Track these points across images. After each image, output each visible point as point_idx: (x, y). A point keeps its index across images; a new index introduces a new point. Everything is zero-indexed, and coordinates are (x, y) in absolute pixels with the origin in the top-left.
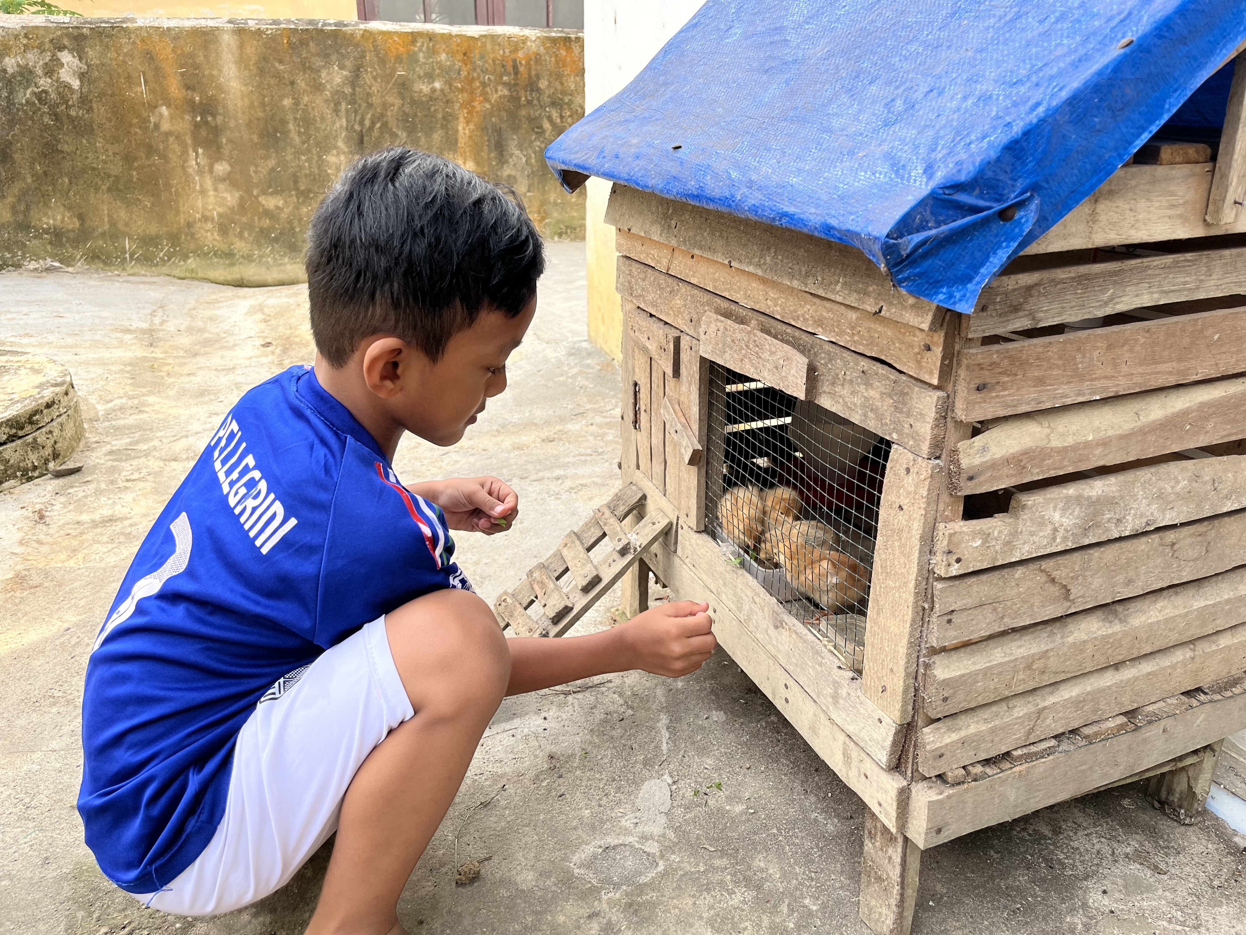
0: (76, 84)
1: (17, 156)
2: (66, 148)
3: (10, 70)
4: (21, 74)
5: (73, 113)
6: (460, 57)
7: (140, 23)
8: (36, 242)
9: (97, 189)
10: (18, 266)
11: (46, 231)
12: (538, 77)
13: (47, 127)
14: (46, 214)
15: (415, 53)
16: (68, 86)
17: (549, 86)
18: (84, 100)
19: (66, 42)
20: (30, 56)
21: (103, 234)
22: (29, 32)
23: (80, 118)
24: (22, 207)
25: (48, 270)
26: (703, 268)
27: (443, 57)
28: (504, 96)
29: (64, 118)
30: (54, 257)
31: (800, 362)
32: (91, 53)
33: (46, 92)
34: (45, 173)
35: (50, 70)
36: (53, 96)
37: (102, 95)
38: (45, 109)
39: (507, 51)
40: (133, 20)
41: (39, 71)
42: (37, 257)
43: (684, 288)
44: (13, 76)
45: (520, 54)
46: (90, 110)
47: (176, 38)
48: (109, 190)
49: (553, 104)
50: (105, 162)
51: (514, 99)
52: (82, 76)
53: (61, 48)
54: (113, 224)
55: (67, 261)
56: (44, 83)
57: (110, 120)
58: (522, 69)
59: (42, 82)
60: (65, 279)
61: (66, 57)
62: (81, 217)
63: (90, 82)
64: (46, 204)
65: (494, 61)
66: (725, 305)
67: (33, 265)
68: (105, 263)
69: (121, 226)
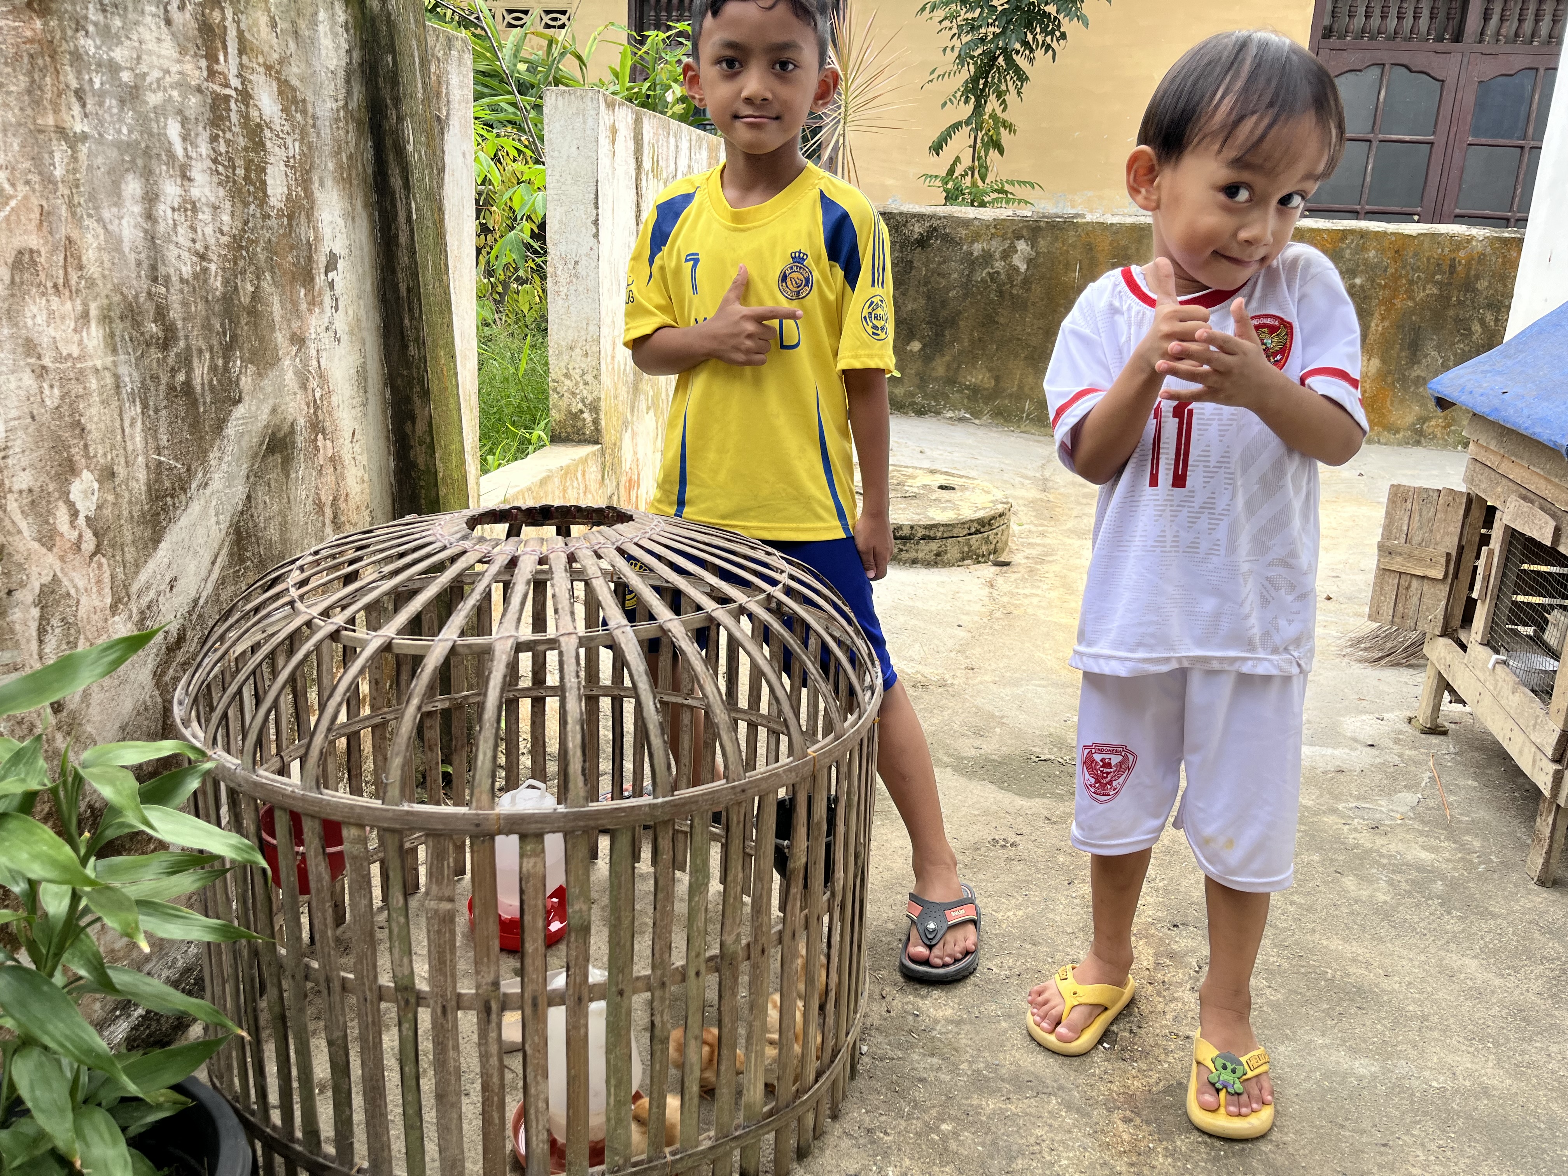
0: (1023, 267)
1: (962, 324)
2: (1002, 320)
3: (976, 254)
4: (983, 257)
5: (1014, 292)
6: (1390, 254)
7: (1089, 218)
8: (957, 395)
9: (1016, 357)
10: (938, 413)
11: (967, 387)
12: (1477, 277)
13: (992, 302)
14: (971, 374)
15: (1342, 250)
16: (1016, 269)
17: (1490, 286)
18: (1026, 282)
19: (1025, 232)
20: (994, 243)
21: (1011, 395)
22: (998, 224)
23: (1018, 296)
24: (955, 366)
25: (961, 420)
26: (1517, 470)
27: (1372, 253)
28: (1432, 295)
29: (1007, 297)
30: (967, 409)
31: (1552, 524)
32: (1042, 242)
33: (998, 273)
34: (980, 340)
35: (1006, 255)
36: (1003, 276)
37: (1042, 278)
38: (994, 287)
39: (1447, 250)
40: (1083, 216)
41: (997, 255)
42: (954, 408)
43: (1504, 481)
44: (977, 258)
45: (1462, 254)
46: (1028, 290)
47: (1116, 233)
48: (1026, 358)
49: (1489, 306)
50: (1029, 334)
51: (1444, 299)
52: (1030, 261)
53: (1018, 238)
54: (1021, 387)
55: (976, 414)
56: (999, 265)
57: (1042, 299)
58: (1459, 268)
59: (997, 264)
60: (972, 429)
61: (1021, 245)
62: (997, 379)
63: (1035, 267)
64: (974, 366)
65: (1428, 259)
66: (1524, 492)
67: (950, 414)
68: (1006, 420)
69: (1026, 390)
